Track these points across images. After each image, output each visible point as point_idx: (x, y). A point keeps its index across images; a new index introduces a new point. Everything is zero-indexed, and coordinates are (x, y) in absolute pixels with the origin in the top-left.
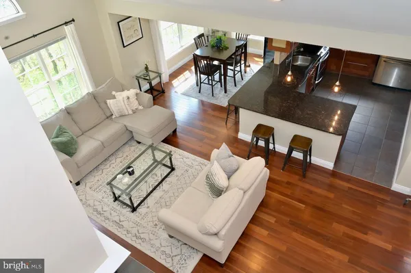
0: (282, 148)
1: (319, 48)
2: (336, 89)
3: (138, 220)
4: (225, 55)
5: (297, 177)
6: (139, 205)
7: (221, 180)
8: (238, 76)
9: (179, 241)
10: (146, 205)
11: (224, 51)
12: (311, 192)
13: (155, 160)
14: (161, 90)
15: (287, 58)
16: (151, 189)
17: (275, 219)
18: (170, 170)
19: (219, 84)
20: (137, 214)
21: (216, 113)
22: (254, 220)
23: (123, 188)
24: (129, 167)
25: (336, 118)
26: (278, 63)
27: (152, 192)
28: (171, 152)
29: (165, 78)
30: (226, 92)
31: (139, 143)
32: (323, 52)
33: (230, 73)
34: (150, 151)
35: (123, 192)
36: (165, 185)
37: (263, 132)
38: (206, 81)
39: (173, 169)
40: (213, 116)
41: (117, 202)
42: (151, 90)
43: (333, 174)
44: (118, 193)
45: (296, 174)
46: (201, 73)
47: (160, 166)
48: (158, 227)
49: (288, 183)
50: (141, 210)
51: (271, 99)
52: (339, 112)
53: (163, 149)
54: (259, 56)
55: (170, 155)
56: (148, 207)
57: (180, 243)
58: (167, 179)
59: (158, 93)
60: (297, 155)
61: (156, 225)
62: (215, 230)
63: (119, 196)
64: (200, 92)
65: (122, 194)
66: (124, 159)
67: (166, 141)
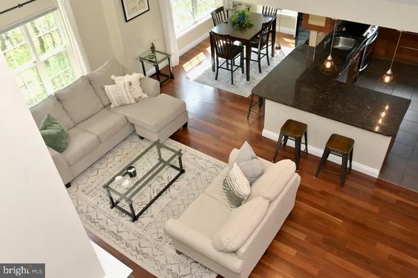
0: (316, 150)
1: (366, 27)
2: (387, 79)
3: (140, 231)
4: (249, 34)
5: (334, 186)
6: (141, 213)
7: (242, 187)
8: (264, 60)
9: (188, 258)
10: (149, 214)
11: (248, 30)
12: (350, 205)
13: (161, 160)
14: (169, 74)
15: (325, 40)
16: (156, 195)
17: (305, 236)
18: (178, 172)
19: (240, 69)
20: (139, 224)
21: (236, 105)
22: (280, 236)
23: (123, 191)
24: (131, 168)
25: (383, 114)
26: (314, 46)
27: (156, 198)
28: (181, 150)
29: (175, 61)
30: (248, 79)
31: (142, 138)
32: (370, 33)
33: (254, 56)
34: (155, 149)
35: (123, 196)
36: (172, 191)
37: (293, 129)
38: (225, 66)
39: (182, 171)
40: (232, 108)
41: (114, 209)
42: (157, 75)
43: (379, 183)
44: (116, 198)
45: (333, 182)
46: (219, 55)
47: (166, 167)
48: (164, 240)
49: (323, 193)
50: (144, 219)
51: (304, 89)
52: (387, 108)
53: (171, 147)
54: (290, 36)
55: (179, 154)
56: (152, 216)
57: (190, 261)
58: (174, 183)
59: (166, 79)
60: (335, 159)
61: (161, 238)
62: (232, 247)
63: (118, 202)
64: (216, 79)
65: (121, 199)
66: (124, 157)
67: (175, 137)
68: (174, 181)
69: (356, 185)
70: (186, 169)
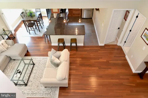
2: (80, 21)
3: (30, 88)
5: (75, 51)
6: (27, 82)
7: (57, 61)
8: (42, 25)
9: (49, 87)
10: (30, 81)
11: (34, 17)
12: (81, 54)
13: (25, 64)
14: (13, 37)
16: (29, 75)
17: (75, 66)
18: (33, 65)
19: (36, 29)
20: (28, 86)
21: (40, 40)
23: (17, 79)
27: (30, 76)
29: (13, 32)
30: (40, 31)
31: (15, 60)
32: (67, 11)
33: (39, 24)
34: (22, 61)
36: (34, 71)
38: (31, 30)
39: (34, 64)
40: (39, 41)
41: (17, 86)
42: (9, 38)
43: (84, 47)
44: (16, 82)
45: (74, 50)
46: (28, 27)
48: (39, 86)
49: (74, 54)
50: (29, 84)
51: (57, 30)
52: (76, 29)
53: (26, 59)
55: (32, 60)
56: (31, 82)
57: (50, 88)
58: (33, 69)
61: (38, 86)
63: (17, 83)
64: (30, 34)
65: (18, 81)
66: (11, 68)
67: (26, 55)
68: (33, 68)
69: (80, 49)
70: (35, 63)
